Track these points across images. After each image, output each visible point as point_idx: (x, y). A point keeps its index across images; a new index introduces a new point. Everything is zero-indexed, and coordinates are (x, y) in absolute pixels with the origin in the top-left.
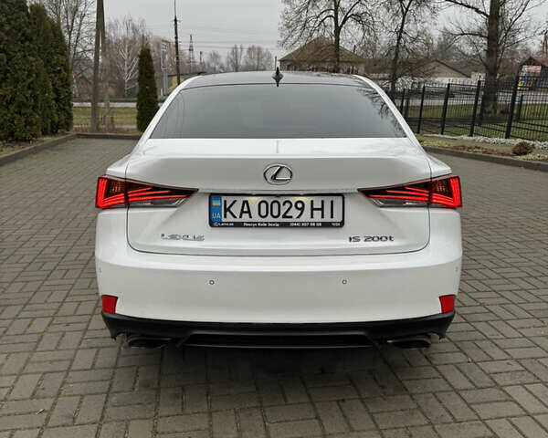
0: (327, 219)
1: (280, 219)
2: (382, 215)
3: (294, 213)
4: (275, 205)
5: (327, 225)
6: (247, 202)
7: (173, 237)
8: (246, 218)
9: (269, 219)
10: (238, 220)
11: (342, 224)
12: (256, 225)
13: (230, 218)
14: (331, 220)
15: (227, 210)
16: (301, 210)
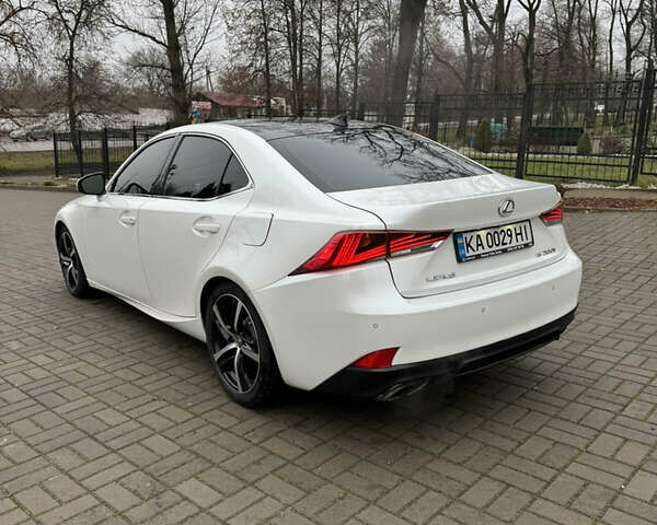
0: (525, 242)
1: (501, 247)
3: (507, 240)
4: (496, 235)
5: (525, 246)
6: (478, 236)
8: (481, 251)
9: (495, 248)
10: (477, 253)
11: (533, 242)
12: (489, 255)
13: (471, 253)
15: (468, 245)
16: (511, 236)
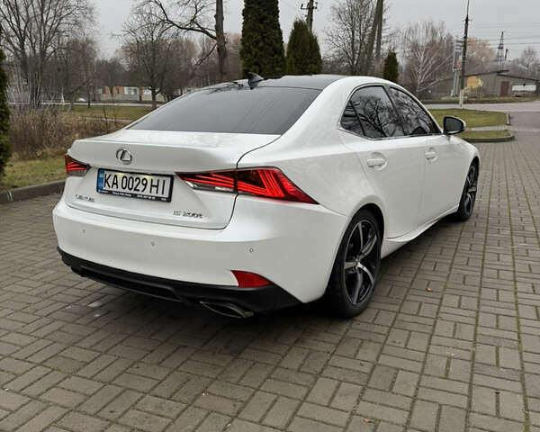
1: (133, 191)
2: (196, 197)
3: (141, 187)
4: (131, 180)
5: (158, 199)
6: (116, 176)
7: (80, 197)
8: (114, 189)
9: (127, 190)
10: (111, 189)
11: (169, 200)
12: (119, 194)
13: (107, 188)
14: (161, 196)
15: (106, 181)
16: (146, 185)
